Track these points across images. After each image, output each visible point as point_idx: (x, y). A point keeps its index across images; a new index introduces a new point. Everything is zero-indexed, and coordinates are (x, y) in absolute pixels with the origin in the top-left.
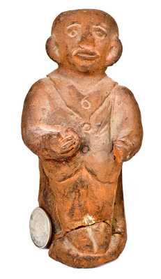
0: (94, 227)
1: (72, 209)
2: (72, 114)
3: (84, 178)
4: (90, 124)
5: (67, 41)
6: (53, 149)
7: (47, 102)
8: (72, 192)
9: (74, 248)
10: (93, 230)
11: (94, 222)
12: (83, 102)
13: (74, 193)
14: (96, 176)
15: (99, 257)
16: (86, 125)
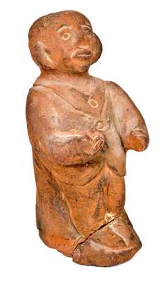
0: (115, 223)
1: (98, 209)
2: (83, 116)
3: (106, 176)
4: (101, 122)
5: (63, 46)
6: (86, 151)
7: (54, 109)
8: (97, 192)
9: (105, 248)
10: (114, 226)
11: (113, 218)
12: (89, 102)
13: (99, 193)
14: (117, 171)
15: (132, 250)
16: (99, 124)
